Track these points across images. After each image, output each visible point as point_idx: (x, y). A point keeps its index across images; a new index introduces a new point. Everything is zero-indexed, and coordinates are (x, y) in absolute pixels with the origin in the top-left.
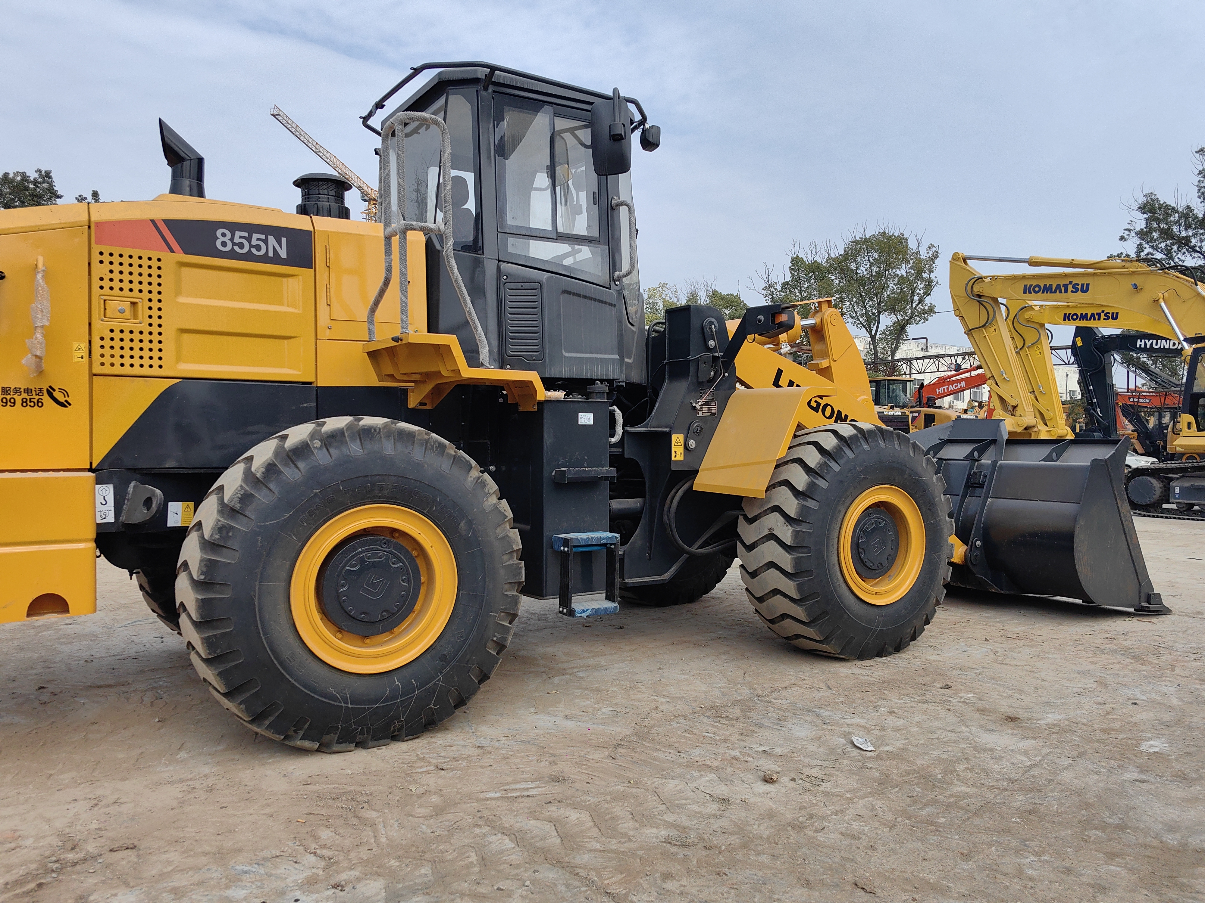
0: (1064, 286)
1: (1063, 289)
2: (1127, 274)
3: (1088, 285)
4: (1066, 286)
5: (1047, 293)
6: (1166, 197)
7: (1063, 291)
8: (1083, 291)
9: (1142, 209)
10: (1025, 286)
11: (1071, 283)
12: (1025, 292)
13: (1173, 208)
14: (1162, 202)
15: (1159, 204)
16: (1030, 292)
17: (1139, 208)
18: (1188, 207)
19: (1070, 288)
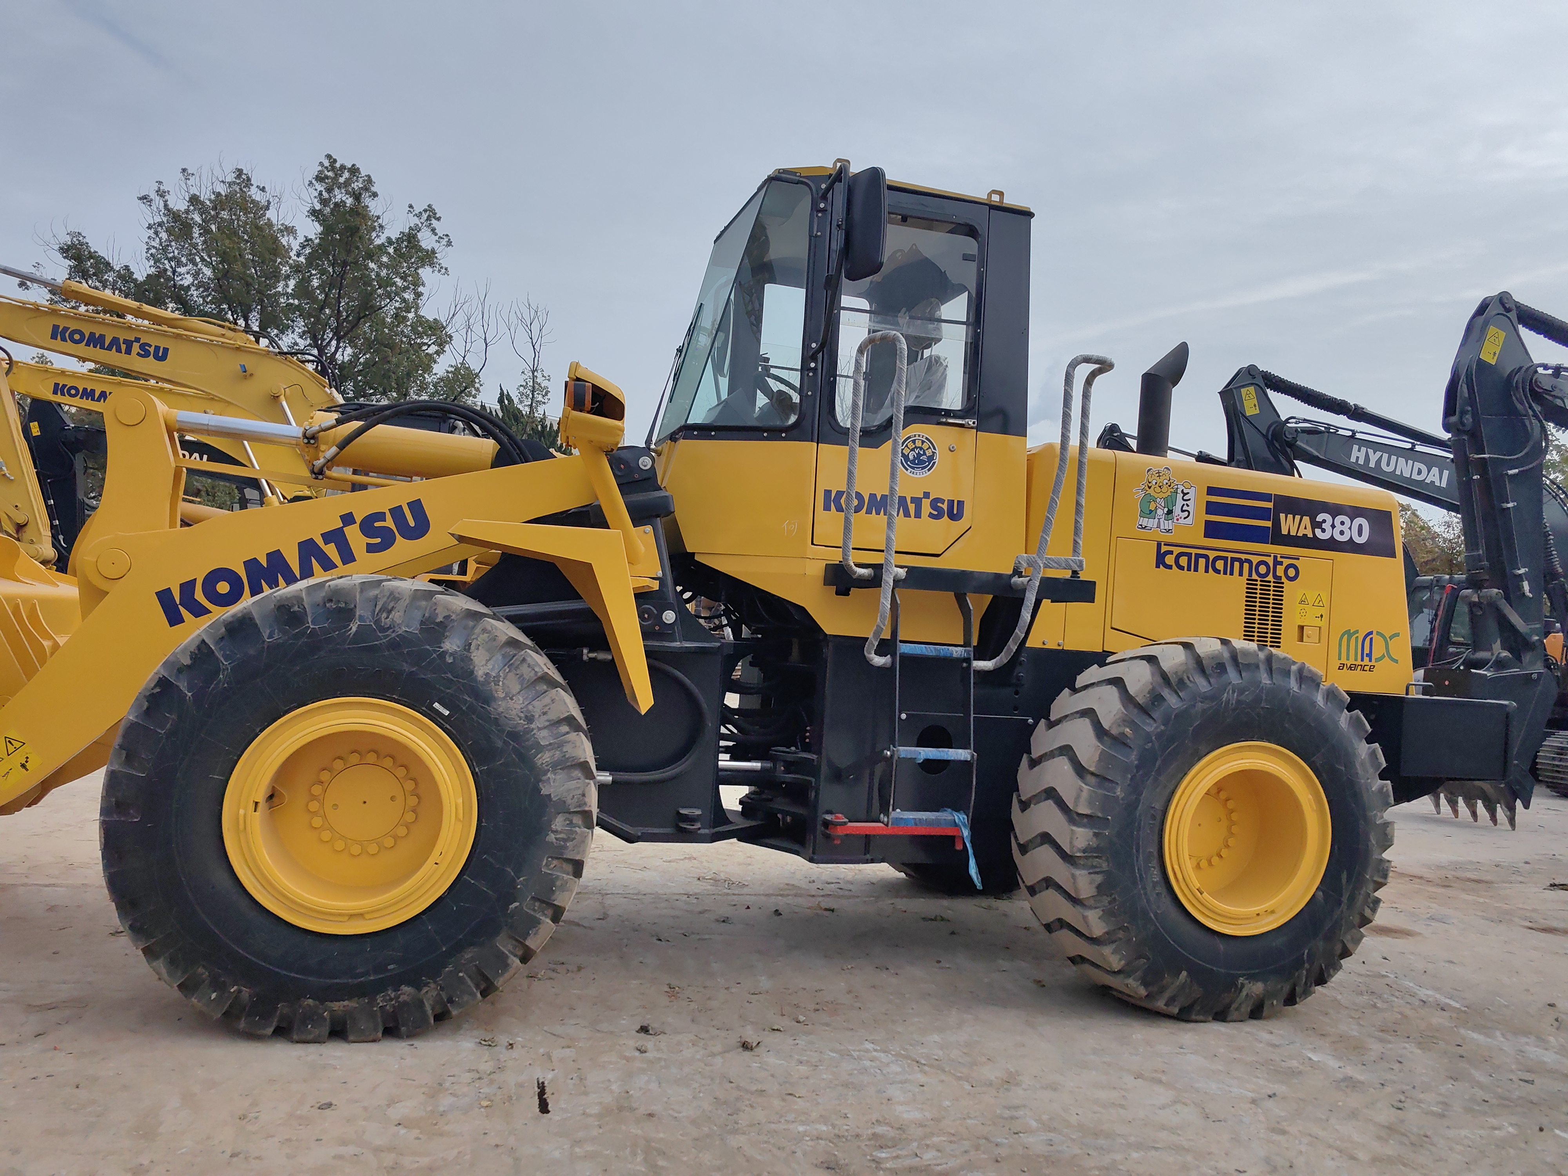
0: (126, 341)
1: (123, 347)
2: (232, 349)
3: (166, 350)
4: (129, 344)
5: (95, 347)
6: (98, 245)
7: (123, 351)
8: (156, 357)
9: (66, 251)
10: (55, 328)
11: (137, 340)
12: (54, 337)
13: (108, 264)
14: (92, 250)
15: (90, 252)
16: (64, 339)
17: (61, 248)
18: (127, 268)
19: (136, 347)
